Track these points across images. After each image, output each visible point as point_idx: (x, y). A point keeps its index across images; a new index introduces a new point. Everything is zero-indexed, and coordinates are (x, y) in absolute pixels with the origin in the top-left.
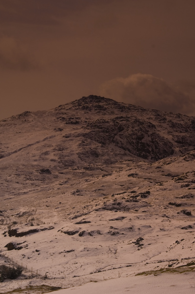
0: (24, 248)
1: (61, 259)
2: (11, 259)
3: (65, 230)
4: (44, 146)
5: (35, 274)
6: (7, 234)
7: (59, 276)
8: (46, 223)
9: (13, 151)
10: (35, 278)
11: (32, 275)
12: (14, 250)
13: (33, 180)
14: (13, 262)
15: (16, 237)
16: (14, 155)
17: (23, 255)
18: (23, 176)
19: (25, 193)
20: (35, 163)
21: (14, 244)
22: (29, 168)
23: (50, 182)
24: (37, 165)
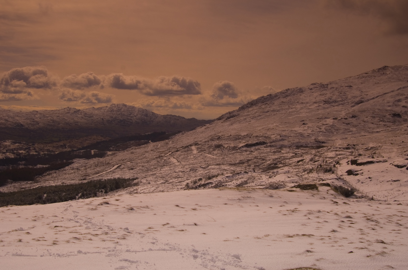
0: (360, 175)
1: (388, 186)
2: (348, 182)
3: (396, 163)
4: (398, 95)
5: (364, 195)
6: (350, 163)
7: (383, 199)
8: (384, 157)
9: (371, 98)
10: (364, 198)
11: (362, 196)
12: (352, 176)
13: (386, 122)
14: (350, 184)
15: (356, 165)
16: (371, 101)
17: (358, 180)
18: (377, 118)
19: (377, 132)
20: (389, 108)
21: (352, 171)
22: (383, 112)
23: (400, 124)
24: (390, 110)
